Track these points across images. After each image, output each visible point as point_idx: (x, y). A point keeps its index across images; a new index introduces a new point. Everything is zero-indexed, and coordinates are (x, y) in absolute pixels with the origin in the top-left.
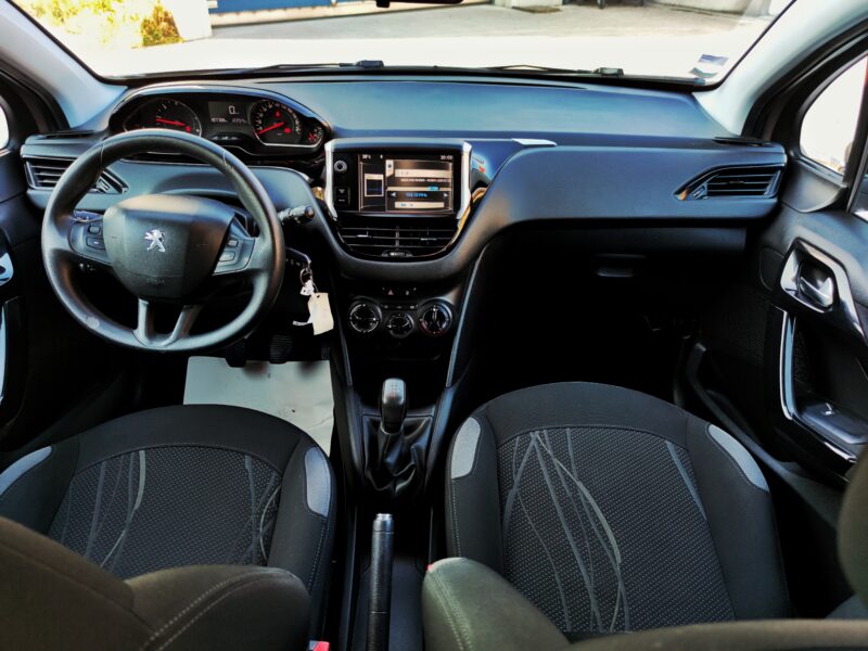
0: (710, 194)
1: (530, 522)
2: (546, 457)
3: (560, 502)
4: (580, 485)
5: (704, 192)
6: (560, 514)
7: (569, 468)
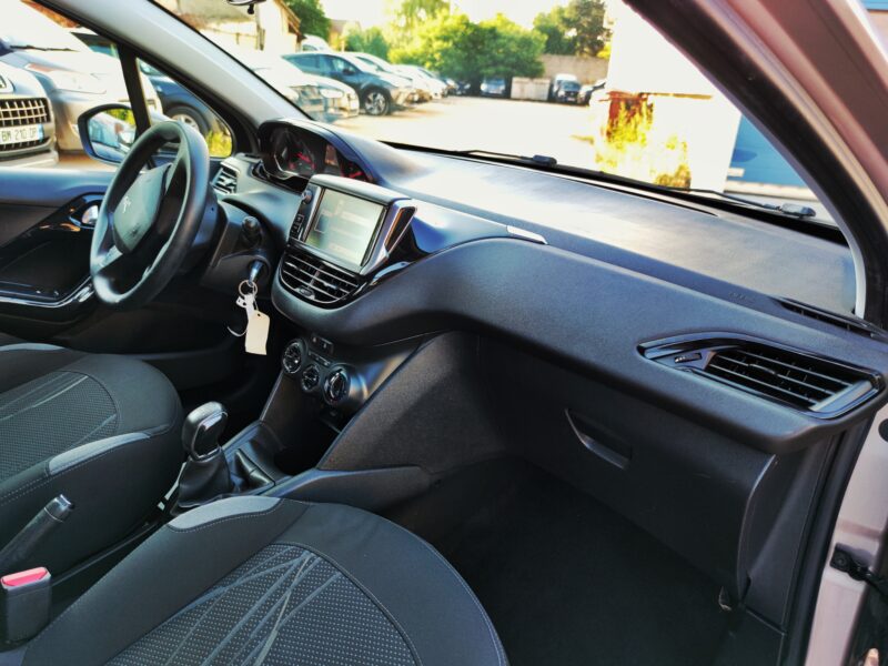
0: (708, 369)
1: (192, 629)
2: (288, 582)
3: (237, 634)
4: (274, 634)
5: (702, 364)
6: (222, 645)
7: (289, 609)
